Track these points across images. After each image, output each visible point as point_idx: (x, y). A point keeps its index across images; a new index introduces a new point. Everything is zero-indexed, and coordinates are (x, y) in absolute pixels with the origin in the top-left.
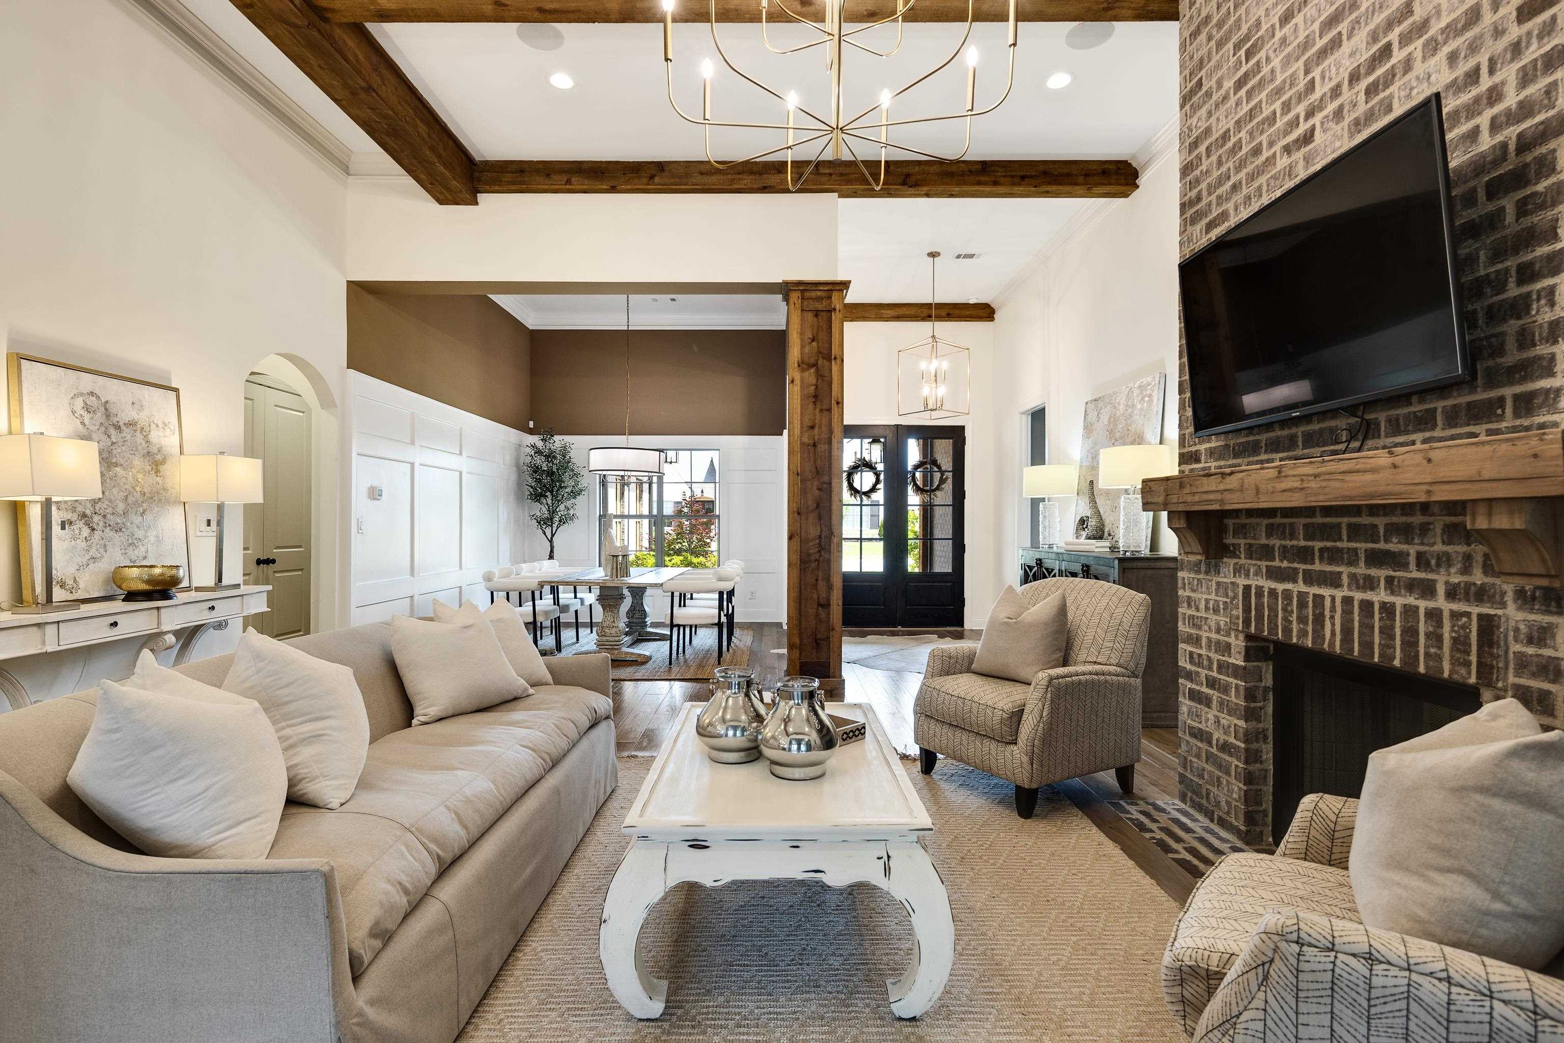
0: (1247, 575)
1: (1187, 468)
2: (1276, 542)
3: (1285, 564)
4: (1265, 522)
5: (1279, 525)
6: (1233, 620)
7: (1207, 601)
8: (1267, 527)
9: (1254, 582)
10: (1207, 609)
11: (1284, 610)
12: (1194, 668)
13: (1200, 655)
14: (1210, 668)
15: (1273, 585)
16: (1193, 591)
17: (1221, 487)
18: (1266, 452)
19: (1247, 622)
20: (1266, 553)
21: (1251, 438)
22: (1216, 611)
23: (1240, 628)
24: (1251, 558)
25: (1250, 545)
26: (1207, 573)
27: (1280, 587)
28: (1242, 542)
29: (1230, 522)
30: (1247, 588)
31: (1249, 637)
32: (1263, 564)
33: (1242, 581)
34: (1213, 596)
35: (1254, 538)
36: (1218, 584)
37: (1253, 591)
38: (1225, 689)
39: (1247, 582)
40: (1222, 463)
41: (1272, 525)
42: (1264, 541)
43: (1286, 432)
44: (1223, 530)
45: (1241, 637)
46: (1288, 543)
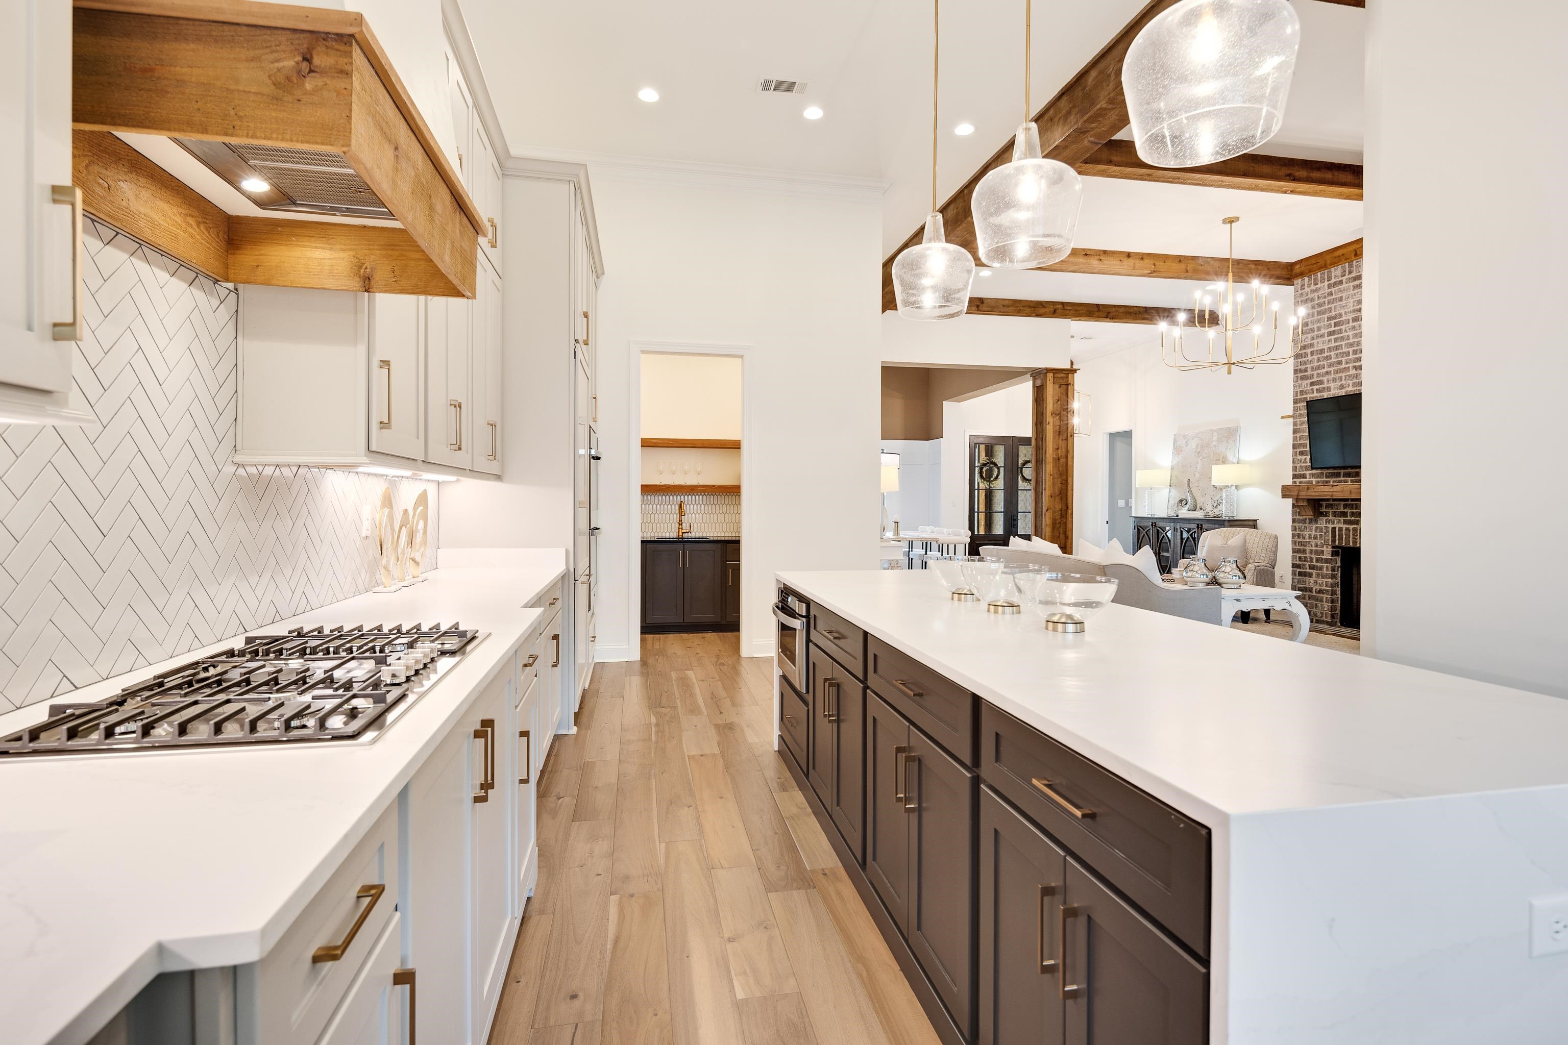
0: (1333, 523)
1: (1298, 481)
2: (1349, 511)
3: (1353, 518)
4: (1343, 503)
5: (1350, 504)
6: (1326, 542)
7: (1310, 535)
8: (1344, 505)
9: (1337, 526)
10: (1310, 538)
11: (1353, 535)
12: (1301, 563)
13: (1305, 557)
14: (1312, 562)
15: (1348, 526)
16: (1301, 531)
17: (1331, 490)
18: (1343, 477)
19: (1334, 541)
20: (1344, 514)
21: (1336, 471)
22: (1315, 538)
23: (1330, 544)
24: (1335, 517)
25: (1335, 512)
26: (1310, 523)
27: (1351, 527)
28: (1331, 511)
29: (1324, 503)
30: (1334, 529)
31: (1333, 547)
32: (1342, 519)
33: (1331, 526)
34: (1314, 532)
35: (1337, 509)
36: (1317, 527)
37: (1337, 529)
38: (1321, 568)
39: (1333, 526)
40: (1319, 480)
41: (1346, 504)
42: (1342, 510)
43: (1354, 470)
44: (1321, 506)
45: (1330, 547)
46: (1354, 511)
